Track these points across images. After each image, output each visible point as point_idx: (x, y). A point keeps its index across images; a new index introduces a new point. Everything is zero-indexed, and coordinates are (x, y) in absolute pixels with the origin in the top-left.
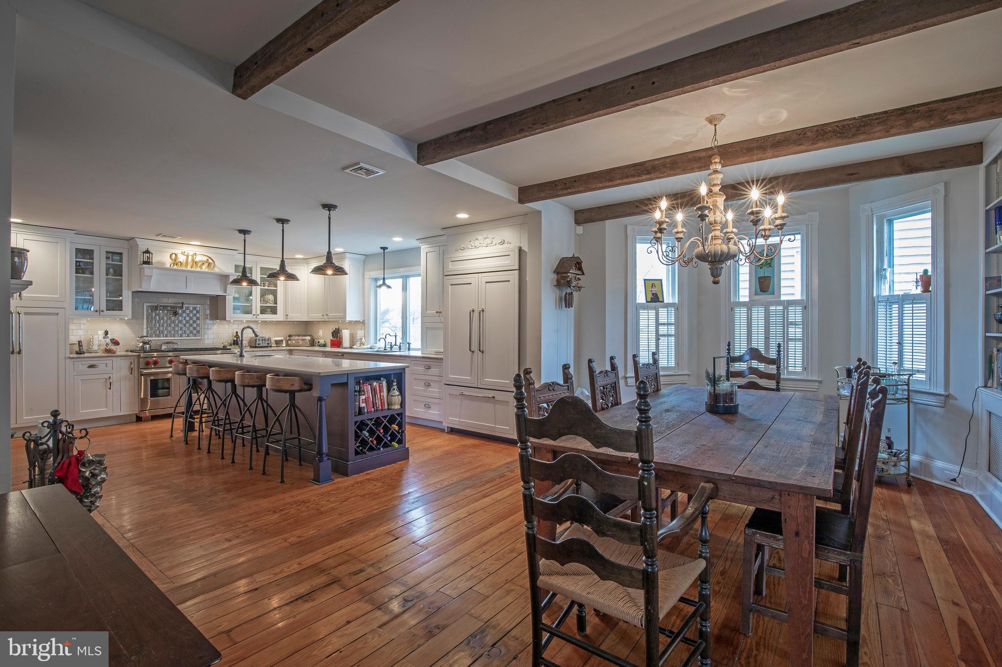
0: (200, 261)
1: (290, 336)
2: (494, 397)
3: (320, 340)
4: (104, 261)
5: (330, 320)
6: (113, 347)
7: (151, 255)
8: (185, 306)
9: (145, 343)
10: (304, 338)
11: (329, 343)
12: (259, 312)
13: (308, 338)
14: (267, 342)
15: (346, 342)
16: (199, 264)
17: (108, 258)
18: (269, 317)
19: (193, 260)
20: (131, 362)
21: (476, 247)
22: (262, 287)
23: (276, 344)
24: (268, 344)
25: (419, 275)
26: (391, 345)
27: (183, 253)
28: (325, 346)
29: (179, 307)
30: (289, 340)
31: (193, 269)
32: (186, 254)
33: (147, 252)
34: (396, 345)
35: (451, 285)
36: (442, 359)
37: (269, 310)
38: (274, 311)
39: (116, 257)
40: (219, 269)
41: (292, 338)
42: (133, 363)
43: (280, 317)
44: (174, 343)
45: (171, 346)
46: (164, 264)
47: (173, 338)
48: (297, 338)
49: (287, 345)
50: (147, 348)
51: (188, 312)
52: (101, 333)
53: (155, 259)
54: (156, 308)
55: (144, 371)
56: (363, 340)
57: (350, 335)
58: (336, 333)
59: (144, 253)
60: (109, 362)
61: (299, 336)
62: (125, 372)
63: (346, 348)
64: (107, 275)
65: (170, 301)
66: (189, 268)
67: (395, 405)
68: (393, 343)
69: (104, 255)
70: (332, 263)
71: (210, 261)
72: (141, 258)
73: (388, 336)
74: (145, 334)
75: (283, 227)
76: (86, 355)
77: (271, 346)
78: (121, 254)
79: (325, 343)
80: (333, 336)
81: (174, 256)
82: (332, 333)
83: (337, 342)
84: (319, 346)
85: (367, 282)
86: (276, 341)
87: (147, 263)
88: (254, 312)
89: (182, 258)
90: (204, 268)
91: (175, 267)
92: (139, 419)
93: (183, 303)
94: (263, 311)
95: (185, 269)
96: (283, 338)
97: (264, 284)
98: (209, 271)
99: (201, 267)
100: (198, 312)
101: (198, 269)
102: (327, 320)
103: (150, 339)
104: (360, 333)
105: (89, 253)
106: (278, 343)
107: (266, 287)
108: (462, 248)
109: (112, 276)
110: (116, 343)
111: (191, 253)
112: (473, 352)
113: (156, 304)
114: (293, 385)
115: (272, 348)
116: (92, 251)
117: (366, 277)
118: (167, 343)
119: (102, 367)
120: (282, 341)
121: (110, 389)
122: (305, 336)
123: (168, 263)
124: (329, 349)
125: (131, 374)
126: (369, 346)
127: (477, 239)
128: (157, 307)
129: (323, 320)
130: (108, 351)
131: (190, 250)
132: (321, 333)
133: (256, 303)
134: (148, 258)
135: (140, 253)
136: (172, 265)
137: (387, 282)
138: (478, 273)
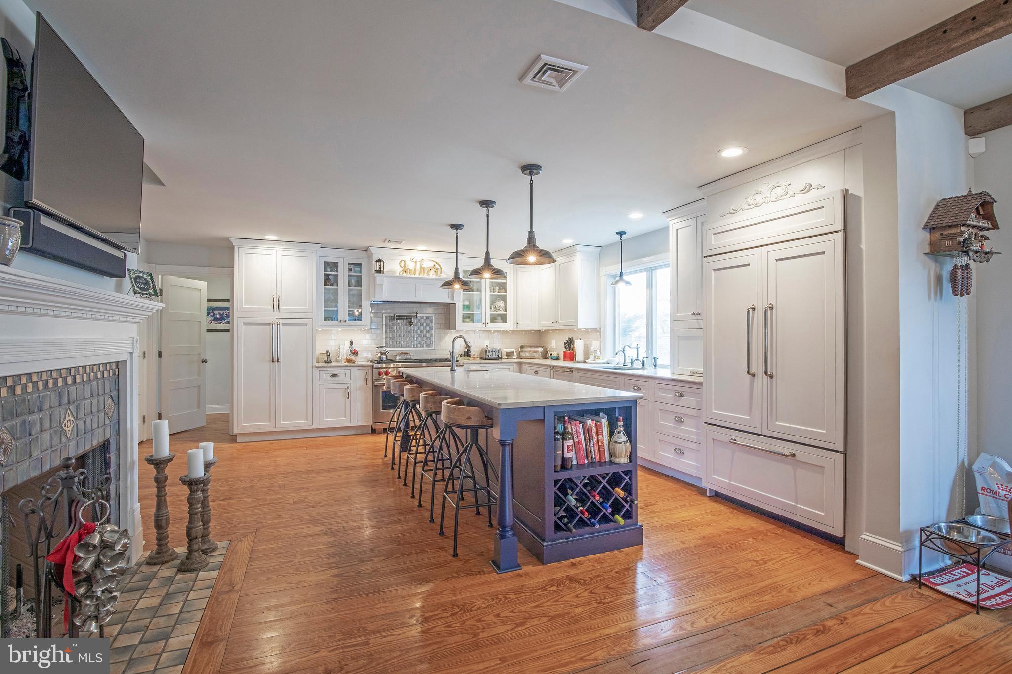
0: (428, 268)
1: (522, 347)
2: (794, 455)
3: (552, 353)
4: (347, 273)
5: (561, 328)
6: (353, 357)
7: (382, 263)
8: (419, 315)
9: (382, 353)
10: (536, 349)
11: (562, 356)
12: (488, 320)
13: (541, 349)
14: (497, 353)
15: (579, 356)
16: (427, 271)
17: (350, 270)
18: (500, 326)
19: (421, 266)
20: (366, 373)
21: (756, 206)
22: (492, 293)
23: (507, 356)
24: (498, 355)
25: (667, 265)
26: (632, 360)
27: (412, 260)
28: (557, 359)
29: (414, 316)
30: (522, 351)
31: (422, 276)
32: (414, 260)
33: (379, 260)
34: (637, 360)
35: (714, 270)
36: (700, 384)
37: (499, 318)
38: (504, 319)
39: (358, 269)
40: (447, 274)
41: (524, 349)
42: (368, 373)
43: (510, 326)
44: (407, 354)
45: (405, 356)
46: (395, 272)
47: (408, 349)
48: (529, 349)
49: (519, 357)
50: (384, 359)
51: (422, 321)
52: (348, 343)
53: (387, 267)
54: (392, 318)
55: (376, 383)
56: (599, 353)
57: (584, 345)
58: (569, 344)
59: (376, 261)
60: (348, 372)
61: (531, 347)
62: (361, 382)
63: (579, 362)
64: (349, 286)
65: (405, 311)
66: (417, 275)
67: (620, 457)
68: (635, 358)
69: (347, 267)
70: (534, 246)
71: (437, 266)
72: (374, 266)
73: (627, 348)
74: (384, 345)
75: (488, 211)
76: (333, 364)
77: (501, 359)
78: (361, 265)
79: (558, 355)
80: (565, 347)
81: (403, 263)
82: (565, 344)
83: (570, 356)
84: (552, 359)
85: (603, 279)
86: (507, 352)
87: (378, 271)
88: (483, 321)
89: (411, 265)
90: (432, 275)
91: (405, 274)
92: (373, 431)
93: (417, 313)
94: (493, 319)
95: (413, 276)
96: (513, 349)
97: (494, 289)
98: (437, 277)
99: (428, 274)
100: (431, 321)
101: (426, 276)
102: (558, 328)
103: (387, 349)
104: (595, 344)
105: (335, 265)
106: (509, 355)
107: (496, 293)
108: (732, 211)
109: (355, 287)
110: (355, 353)
111: (419, 260)
112: (754, 375)
113: (393, 314)
115: (503, 361)
116: (338, 263)
117: (602, 273)
118: (401, 353)
119: (341, 377)
120: (513, 352)
121: (348, 398)
122: (537, 347)
123: (398, 270)
124: (561, 363)
125: (366, 384)
126: (605, 361)
127: (758, 192)
128: (394, 316)
129: (553, 328)
130: (349, 361)
131: (417, 256)
132: (554, 344)
133: (486, 312)
134: (380, 266)
135: (374, 263)
136: (401, 273)
137: (625, 277)
138: (762, 246)
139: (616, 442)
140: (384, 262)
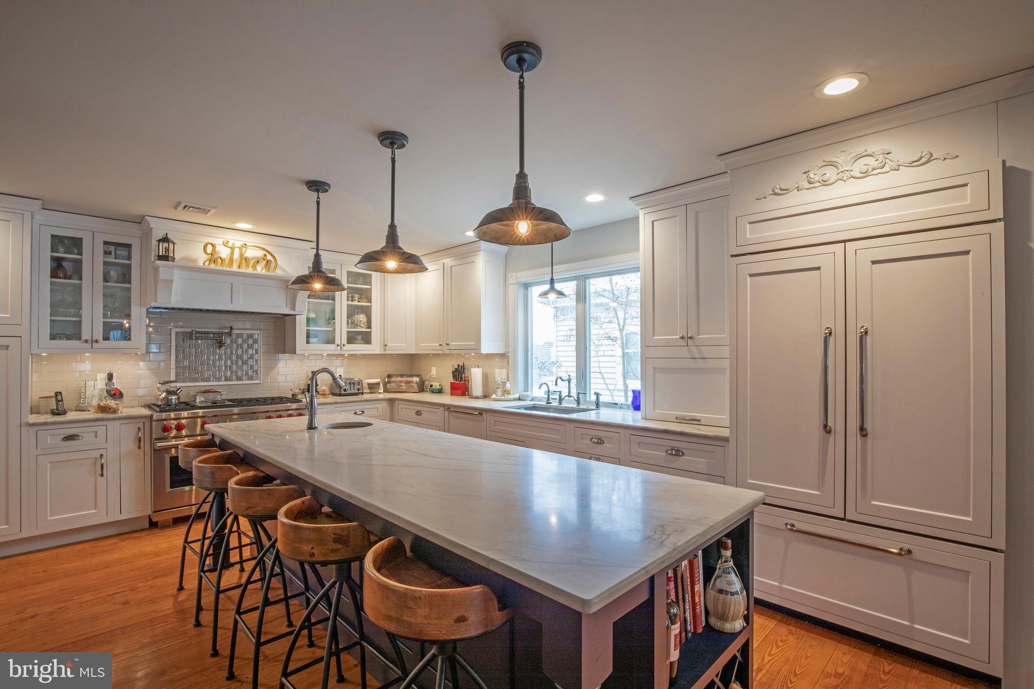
0: (253, 258)
1: (389, 376)
2: (909, 552)
3: (433, 383)
4: (100, 258)
5: (453, 352)
6: (112, 403)
7: (171, 246)
8: (235, 331)
9: (169, 393)
10: (409, 379)
11: (447, 388)
12: (344, 341)
13: (416, 379)
14: (357, 387)
15: (477, 387)
16: (252, 263)
17: (107, 253)
18: (359, 348)
19: (241, 255)
20: (139, 428)
21: (825, 183)
22: (350, 303)
23: (370, 388)
24: (358, 389)
26: (560, 396)
27: (225, 244)
28: (440, 391)
29: (227, 334)
30: (389, 382)
31: (243, 270)
32: (230, 244)
33: (165, 239)
34: (569, 396)
35: (751, 275)
36: (726, 440)
37: (360, 337)
38: (366, 338)
39: (123, 252)
40: (284, 271)
41: (393, 379)
42: (142, 429)
43: (375, 348)
44: (216, 392)
45: (211, 396)
46: (194, 261)
47: (217, 383)
48: (399, 379)
49: (386, 391)
50: (174, 401)
51: (240, 341)
52: (102, 377)
53: (180, 253)
54: (189, 336)
55: (159, 444)
56: (508, 385)
57: (483, 374)
58: (459, 373)
59: (159, 241)
60: (101, 430)
61: (402, 376)
62: (129, 445)
63: (477, 398)
64: (106, 280)
65: (212, 325)
66: (235, 268)
68: (565, 393)
69: (100, 249)
70: (528, 203)
71: (269, 257)
72: (156, 249)
73: (559, 380)
74: (173, 378)
75: (393, 153)
76: (71, 416)
77: (362, 393)
78: (128, 246)
79: (440, 387)
80: (454, 377)
81: (210, 249)
82: (453, 373)
83: (460, 386)
84: (433, 392)
85: (512, 289)
86: (369, 384)
87: (164, 258)
88: (338, 341)
89: (224, 252)
90: (260, 269)
91: (213, 266)
92: (153, 525)
93: (231, 328)
94: (351, 339)
95: (228, 269)
96: (378, 380)
97: (352, 297)
98: (268, 273)
99: (254, 267)
100: (256, 341)
101: (250, 270)
102: (448, 352)
103: (178, 385)
104: (499, 374)
105: (76, 243)
106: (373, 387)
107: (356, 303)
108: (778, 191)
109: (116, 282)
110: (116, 395)
111: (238, 244)
113: (189, 330)
114: (462, 619)
115: (366, 397)
116: (81, 240)
117: (510, 281)
118: (205, 392)
119: (87, 438)
120: (378, 384)
121: (102, 475)
122: (411, 376)
123: (201, 259)
124: (447, 399)
125: (139, 447)
126: (517, 396)
127: (833, 164)
128: (191, 333)
129: (441, 352)
130: (103, 409)
131: (236, 239)
132: (434, 371)
133: (342, 327)
134: (167, 250)
135: (154, 243)
136: (207, 264)
137: (558, 286)
138: (845, 241)
139: (721, 591)
140: (174, 244)
